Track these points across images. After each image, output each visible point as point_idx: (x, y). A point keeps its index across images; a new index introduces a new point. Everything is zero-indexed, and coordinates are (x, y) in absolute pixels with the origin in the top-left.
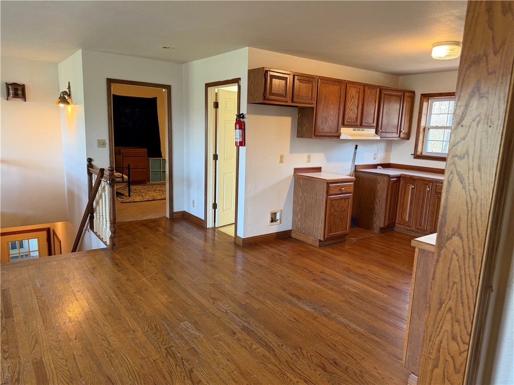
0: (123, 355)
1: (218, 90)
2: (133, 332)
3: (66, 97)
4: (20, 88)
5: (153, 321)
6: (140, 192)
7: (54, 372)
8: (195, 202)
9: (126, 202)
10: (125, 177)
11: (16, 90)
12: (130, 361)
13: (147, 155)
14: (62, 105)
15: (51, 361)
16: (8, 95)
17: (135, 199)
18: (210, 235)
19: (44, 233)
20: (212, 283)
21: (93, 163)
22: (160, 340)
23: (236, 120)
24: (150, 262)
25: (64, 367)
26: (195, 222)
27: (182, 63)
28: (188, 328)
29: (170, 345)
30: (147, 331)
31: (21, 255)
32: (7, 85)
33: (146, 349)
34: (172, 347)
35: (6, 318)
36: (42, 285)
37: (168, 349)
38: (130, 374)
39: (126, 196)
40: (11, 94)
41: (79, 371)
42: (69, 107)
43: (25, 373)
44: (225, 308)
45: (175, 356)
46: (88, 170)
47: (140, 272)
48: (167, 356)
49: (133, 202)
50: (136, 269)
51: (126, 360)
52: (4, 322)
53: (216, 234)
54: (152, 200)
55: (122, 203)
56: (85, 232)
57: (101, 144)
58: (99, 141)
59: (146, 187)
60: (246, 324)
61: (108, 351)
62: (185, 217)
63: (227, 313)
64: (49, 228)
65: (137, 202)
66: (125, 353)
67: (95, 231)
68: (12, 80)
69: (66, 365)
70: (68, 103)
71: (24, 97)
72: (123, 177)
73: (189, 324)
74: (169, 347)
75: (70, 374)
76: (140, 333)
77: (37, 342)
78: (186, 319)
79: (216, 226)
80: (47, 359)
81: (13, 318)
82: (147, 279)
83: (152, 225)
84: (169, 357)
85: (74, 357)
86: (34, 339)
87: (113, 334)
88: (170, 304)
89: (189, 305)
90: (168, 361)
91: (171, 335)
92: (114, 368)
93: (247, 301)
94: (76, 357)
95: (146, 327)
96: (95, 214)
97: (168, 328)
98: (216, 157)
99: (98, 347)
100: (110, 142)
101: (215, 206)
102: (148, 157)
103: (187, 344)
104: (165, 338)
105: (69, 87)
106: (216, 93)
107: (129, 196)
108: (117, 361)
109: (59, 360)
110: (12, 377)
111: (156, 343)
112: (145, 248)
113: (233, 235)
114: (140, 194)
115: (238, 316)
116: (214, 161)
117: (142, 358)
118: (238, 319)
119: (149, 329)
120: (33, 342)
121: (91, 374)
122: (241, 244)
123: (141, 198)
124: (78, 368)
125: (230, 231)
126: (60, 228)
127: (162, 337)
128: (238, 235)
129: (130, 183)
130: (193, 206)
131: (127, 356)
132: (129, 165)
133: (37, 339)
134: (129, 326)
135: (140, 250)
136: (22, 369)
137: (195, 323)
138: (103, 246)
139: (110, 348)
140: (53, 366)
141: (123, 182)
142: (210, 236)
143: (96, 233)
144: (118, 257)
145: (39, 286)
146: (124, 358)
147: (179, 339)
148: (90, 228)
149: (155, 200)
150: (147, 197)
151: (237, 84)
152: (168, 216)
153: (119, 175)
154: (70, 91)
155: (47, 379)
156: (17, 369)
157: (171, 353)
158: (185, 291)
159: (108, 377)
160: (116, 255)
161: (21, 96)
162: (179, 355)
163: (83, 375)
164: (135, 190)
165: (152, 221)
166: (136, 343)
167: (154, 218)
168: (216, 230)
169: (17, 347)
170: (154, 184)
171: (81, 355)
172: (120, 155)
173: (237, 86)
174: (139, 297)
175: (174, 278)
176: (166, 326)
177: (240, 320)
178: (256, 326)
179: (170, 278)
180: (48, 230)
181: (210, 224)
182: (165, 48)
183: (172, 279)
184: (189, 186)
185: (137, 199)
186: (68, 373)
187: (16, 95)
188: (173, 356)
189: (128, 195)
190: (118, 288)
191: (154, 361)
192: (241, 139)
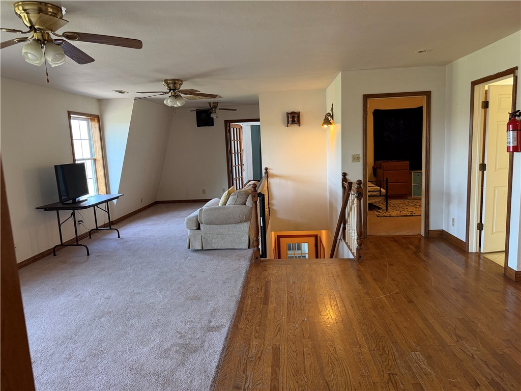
0: (345, 366)
1: (489, 87)
2: (360, 346)
3: (329, 118)
4: (296, 116)
5: (382, 342)
6: (399, 206)
7: (286, 361)
8: (455, 220)
9: (382, 216)
10: (383, 191)
11: (293, 117)
12: (350, 374)
13: (409, 169)
14: (325, 126)
15: (286, 350)
16: (288, 123)
17: (391, 213)
18: (472, 262)
19: (313, 239)
20: (461, 317)
21: (347, 177)
22: (385, 364)
23: (510, 119)
24: (393, 280)
25: (294, 359)
26: (454, 243)
27: (444, 65)
28: (419, 360)
29: (394, 372)
30: (374, 350)
31: (296, 255)
32: (288, 114)
33: (368, 367)
34: (396, 375)
35: (263, 304)
36: (294, 283)
37: (391, 375)
38: (347, 387)
39: (383, 210)
40: (290, 121)
41: (305, 368)
42: (332, 127)
43: (266, 354)
44: (472, 351)
45: (397, 385)
46: (343, 184)
47: (379, 287)
48: (388, 382)
49: (389, 216)
50: (377, 284)
51: (347, 372)
52: (261, 307)
53: (481, 262)
54: (410, 216)
55: (378, 216)
56: (340, 241)
57: (355, 159)
58: (353, 156)
59: (406, 202)
60: (497, 379)
61: (333, 358)
62: (444, 237)
63: (473, 357)
64: (317, 235)
65: (393, 216)
66: (347, 365)
67: (346, 241)
68: (290, 111)
69: (296, 359)
70: (331, 123)
71: (299, 123)
72: (380, 191)
73: (421, 356)
74: (393, 374)
75: (297, 368)
76: (365, 350)
77: (279, 330)
78: (419, 349)
79: (482, 251)
80: (283, 348)
81: (268, 305)
82: (386, 297)
83: (402, 242)
84: (390, 384)
85: (304, 354)
86: (278, 328)
87: (341, 343)
88: (404, 329)
89: (426, 335)
90: (388, 389)
91: (399, 362)
92: (334, 376)
93: (507, 351)
94: (305, 354)
95: (374, 346)
96: (346, 225)
97: (396, 353)
98: (483, 167)
99: (325, 351)
100: (363, 156)
101: (480, 227)
102: (410, 170)
103: (413, 377)
104: (390, 363)
105: (332, 109)
106: (486, 91)
107: (387, 210)
108: (338, 370)
109: (292, 352)
110: (257, 354)
111: (380, 365)
112: (391, 265)
113: (503, 265)
114: (398, 208)
115: (488, 365)
116: (481, 172)
117: (363, 376)
118: (487, 370)
119: (376, 349)
120: (277, 330)
121: (314, 374)
122: (513, 277)
123: (398, 212)
124: (304, 364)
125: (500, 260)
126: (324, 235)
127: (387, 361)
128: (509, 266)
129: (387, 197)
130: (453, 225)
131: (348, 369)
132: (387, 179)
133: (280, 328)
134: (357, 340)
135: (386, 266)
136: (264, 350)
137: (429, 358)
138: (352, 257)
139: (335, 355)
140: (286, 355)
141: (380, 196)
142: (473, 264)
143: (347, 243)
144: (362, 269)
145: (292, 283)
146: (346, 369)
147: (406, 369)
148: (343, 238)
149: (412, 216)
150: (406, 212)
151: (512, 75)
152: (423, 234)
153: (377, 189)
154: (332, 113)
155: (279, 365)
156: (261, 349)
157: (393, 381)
158: (425, 320)
159: (327, 382)
160: (361, 267)
161: (296, 122)
162: (401, 386)
163: (307, 372)
164: (393, 204)
165: (404, 238)
166: (360, 359)
167: (407, 234)
168: (482, 256)
169: (265, 331)
170: (415, 199)
171: (309, 354)
172: (381, 169)
173: (513, 78)
174: (373, 313)
175: (415, 303)
176: (394, 351)
177: (489, 371)
178: (512, 386)
179: (411, 302)
180: (316, 237)
181: (473, 248)
182: (421, 52)
183: (413, 302)
184: (449, 202)
185: (394, 214)
186: (296, 366)
187: (293, 122)
188: (395, 385)
189: (385, 209)
190: (355, 299)
191: (374, 383)
192: (516, 142)
